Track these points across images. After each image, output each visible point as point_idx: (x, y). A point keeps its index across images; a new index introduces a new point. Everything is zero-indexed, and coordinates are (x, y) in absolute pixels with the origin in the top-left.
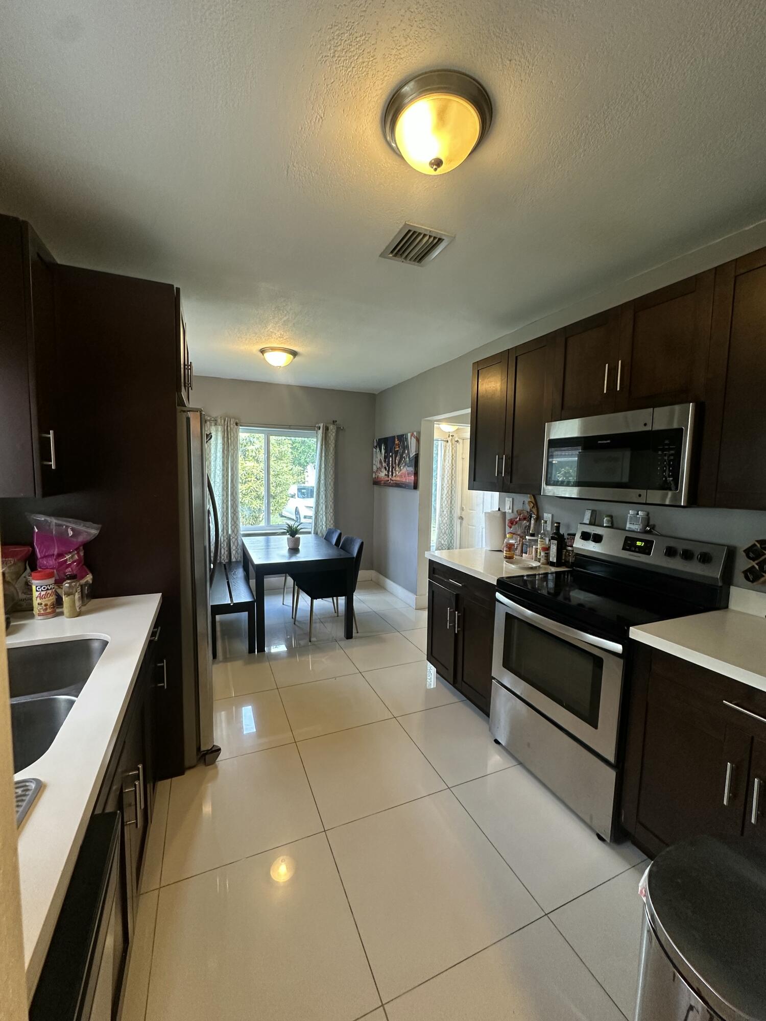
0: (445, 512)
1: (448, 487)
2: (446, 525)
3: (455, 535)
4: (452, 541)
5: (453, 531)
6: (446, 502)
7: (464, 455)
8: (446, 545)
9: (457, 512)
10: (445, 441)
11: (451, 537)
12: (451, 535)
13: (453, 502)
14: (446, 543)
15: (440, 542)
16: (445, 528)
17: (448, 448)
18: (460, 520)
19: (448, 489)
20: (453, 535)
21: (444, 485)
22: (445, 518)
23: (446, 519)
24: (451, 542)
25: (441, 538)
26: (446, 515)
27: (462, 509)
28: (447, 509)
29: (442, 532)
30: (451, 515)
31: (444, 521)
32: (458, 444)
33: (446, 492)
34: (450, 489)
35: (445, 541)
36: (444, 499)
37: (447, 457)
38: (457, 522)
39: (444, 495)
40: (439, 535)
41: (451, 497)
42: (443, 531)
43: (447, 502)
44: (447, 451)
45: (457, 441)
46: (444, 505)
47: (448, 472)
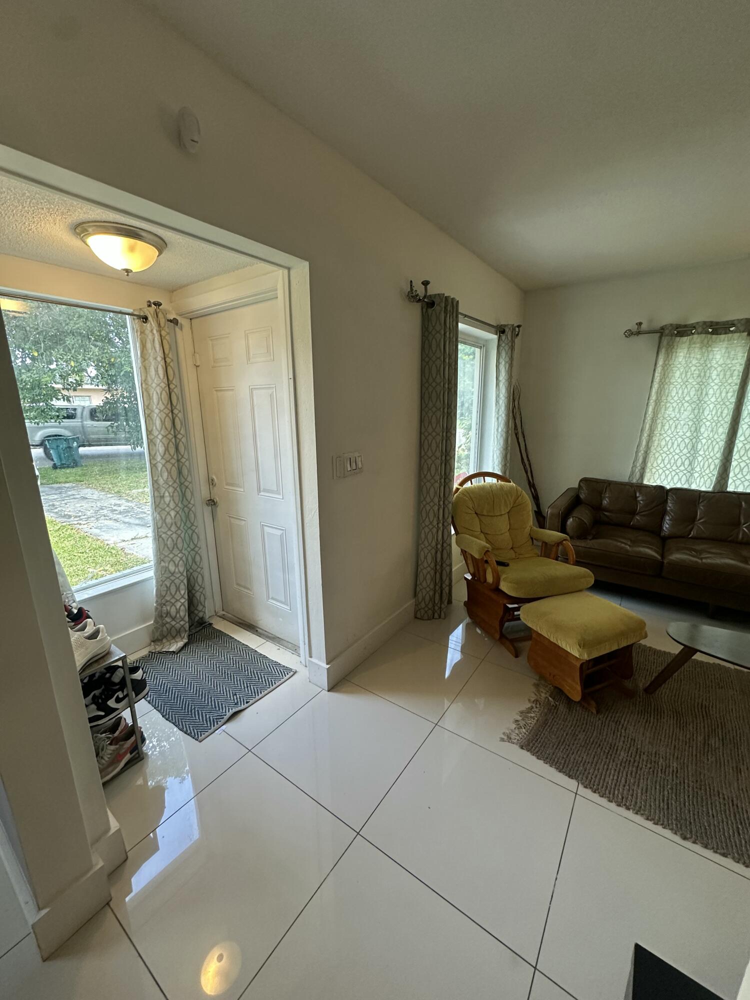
0: (167, 499)
1: (165, 436)
2: (174, 529)
3: (202, 544)
4: (198, 559)
5: (195, 536)
6: (165, 475)
7: (197, 356)
8: (182, 574)
9: (202, 491)
10: (139, 317)
11: (193, 550)
12: (192, 546)
13: (185, 472)
14: (181, 569)
15: (166, 569)
16: (174, 536)
17: (150, 337)
18: (210, 508)
19: (165, 441)
20: (196, 546)
21: (156, 433)
22: (168, 513)
23: (173, 513)
24: (194, 560)
25: (167, 559)
26: (172, 505)
27: (211, 483)
28: (171, 490)
29: (166, 545)
30: (185, 503)
31: (169, 520)
32: (177, 329)
33: (161, 449)
34: (170, 440)
35: (177, 566)
36: (160, 466)
37: (151, 359)
38: (203, 514)
39: (159, 458)
40: (161, 553)
41: (178, 461)
42: (169, 542)
43: (169, 473)
44: (149, 345)
45: (175, 322)
46: (161, 481)
47: (160, 399)
